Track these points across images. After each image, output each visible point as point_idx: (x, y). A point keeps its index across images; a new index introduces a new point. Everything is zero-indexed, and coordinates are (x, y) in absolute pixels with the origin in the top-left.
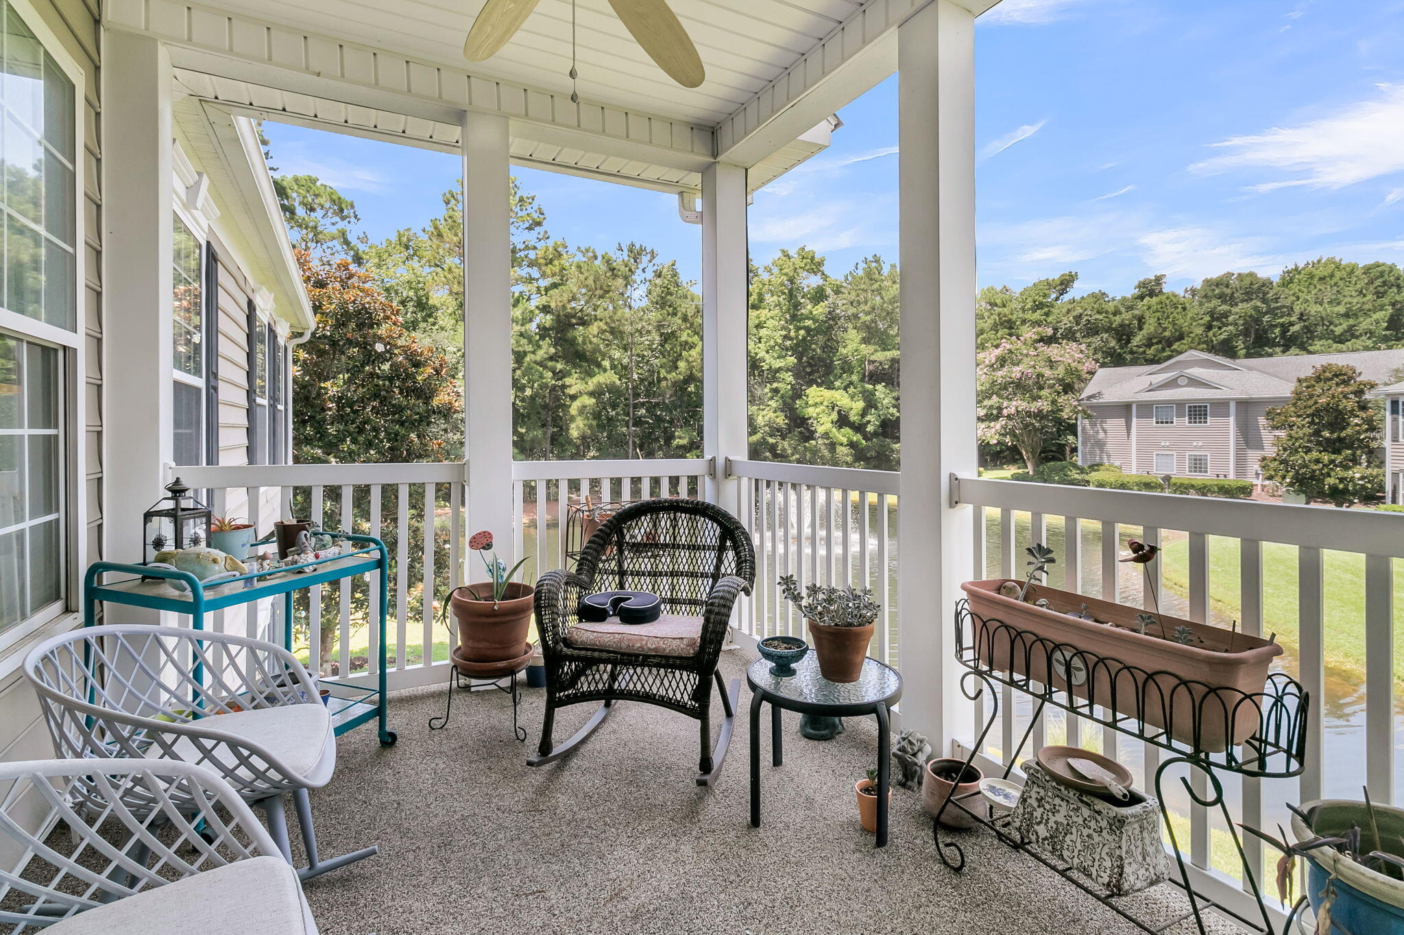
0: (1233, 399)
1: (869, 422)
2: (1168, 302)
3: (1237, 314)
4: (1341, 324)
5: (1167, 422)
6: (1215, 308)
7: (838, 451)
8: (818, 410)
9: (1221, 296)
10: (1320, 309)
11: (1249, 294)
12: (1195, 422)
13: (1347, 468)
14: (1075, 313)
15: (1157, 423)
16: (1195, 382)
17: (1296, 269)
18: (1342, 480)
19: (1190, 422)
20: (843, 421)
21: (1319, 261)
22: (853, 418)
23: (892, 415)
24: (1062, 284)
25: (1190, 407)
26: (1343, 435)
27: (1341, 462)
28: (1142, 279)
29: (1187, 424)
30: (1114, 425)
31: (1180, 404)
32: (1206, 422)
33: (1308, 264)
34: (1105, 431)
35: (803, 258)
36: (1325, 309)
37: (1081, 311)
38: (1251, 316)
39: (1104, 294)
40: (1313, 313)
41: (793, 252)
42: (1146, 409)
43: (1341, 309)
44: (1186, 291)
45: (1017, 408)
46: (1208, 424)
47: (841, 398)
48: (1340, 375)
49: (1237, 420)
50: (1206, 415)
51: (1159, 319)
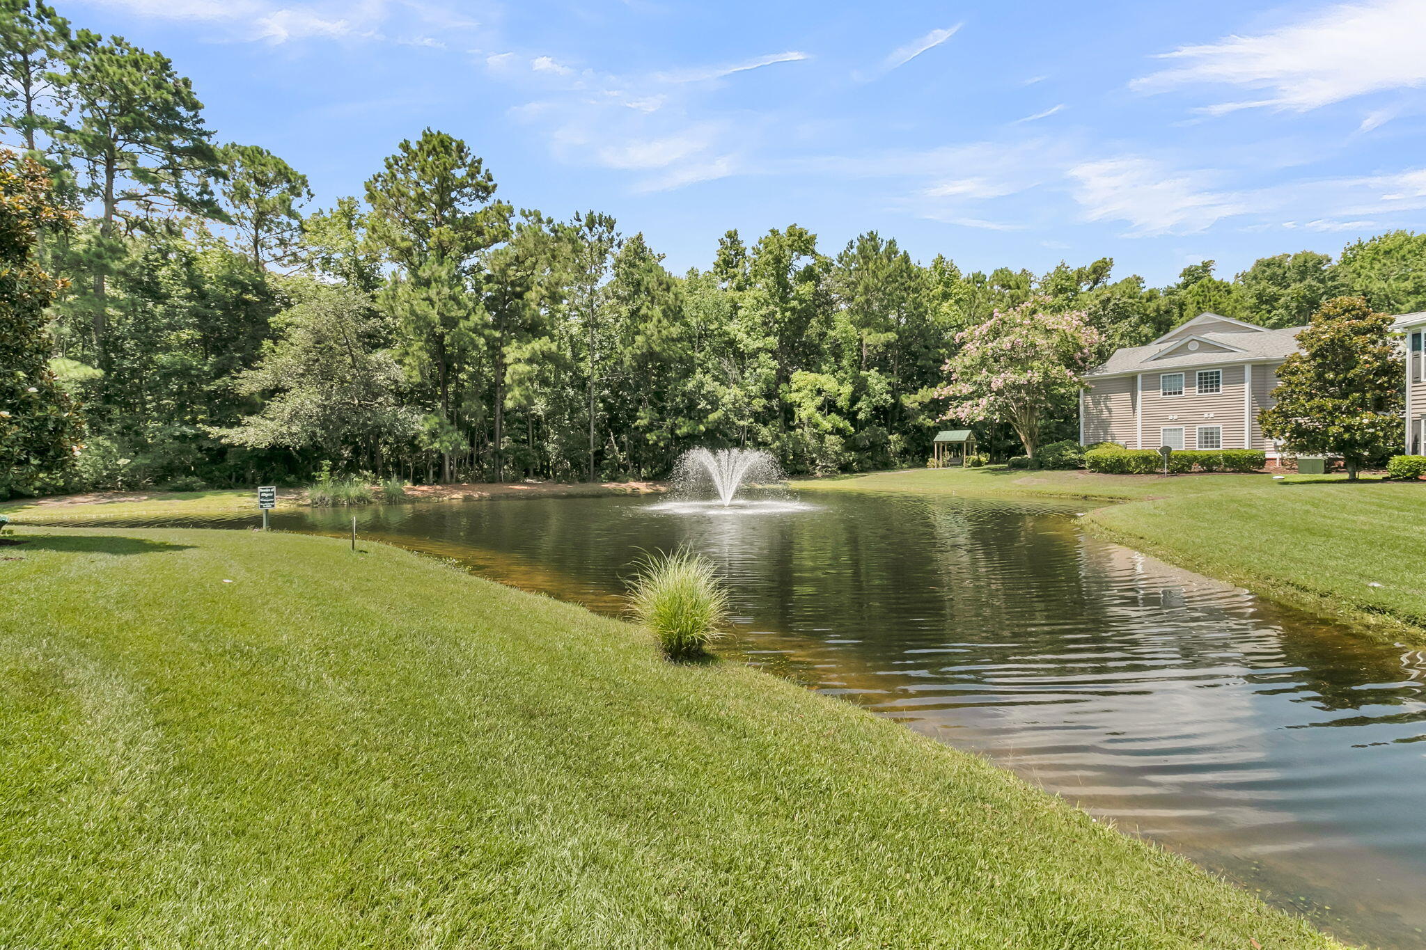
0: (1248, 362)
1: (860, 409)
2: (1210, 285)
3: (1288, 295)
4: (1408, 301)
5: (1175, 393)
6: (1264, 290)
7: (826, 440)
8: (801, 394)
9: (1272, 279)
10: (1383, 284)
11: (1303, 274)
12: (1206, 391)
13: (1354, 414)
14: (1102, 298)
15: (1164, 394)
16: (1207, 347)
17: (1360, 246)
18: (1348, 428)
19: (1200, 392)
20: (829, 406)
21: (1386, 236)
22: (842, 402)
23: (885, 401)
24: (1095, 271)
25: (1200, 374)
26: (1350, 375)
27: (1348, 408)
28: (1187, 266)
29: (1197, 394)
30: (1119, 400)
31: (1189, 371)
32: (1218, 390)
33: (1374, 239)
34: (1109, 410)
35: (791, 235)
36: (1389, 285)
37: (1109, 295)
38: (1304, 297)
39: (1139, 278)
40: (1375, 290)
41: (783, 231)
42: (1152, 379)
43: (1409, 285)
44: (1237, 276)
45: (1005, 380)
46: (1221, 392)
47: (828, 382)
48: (1353, 310)
49: (1253, 388)
50: (1218, 382)
51: (1198, 303)
